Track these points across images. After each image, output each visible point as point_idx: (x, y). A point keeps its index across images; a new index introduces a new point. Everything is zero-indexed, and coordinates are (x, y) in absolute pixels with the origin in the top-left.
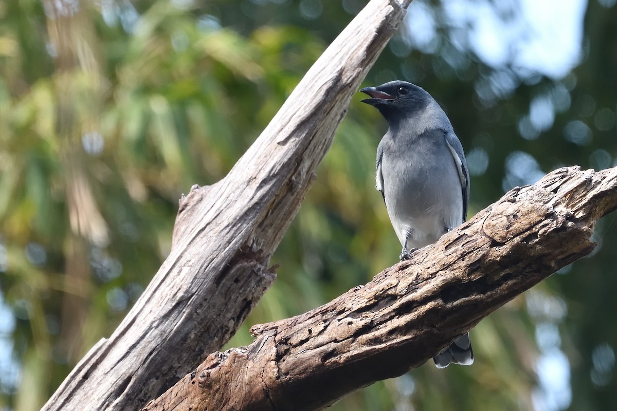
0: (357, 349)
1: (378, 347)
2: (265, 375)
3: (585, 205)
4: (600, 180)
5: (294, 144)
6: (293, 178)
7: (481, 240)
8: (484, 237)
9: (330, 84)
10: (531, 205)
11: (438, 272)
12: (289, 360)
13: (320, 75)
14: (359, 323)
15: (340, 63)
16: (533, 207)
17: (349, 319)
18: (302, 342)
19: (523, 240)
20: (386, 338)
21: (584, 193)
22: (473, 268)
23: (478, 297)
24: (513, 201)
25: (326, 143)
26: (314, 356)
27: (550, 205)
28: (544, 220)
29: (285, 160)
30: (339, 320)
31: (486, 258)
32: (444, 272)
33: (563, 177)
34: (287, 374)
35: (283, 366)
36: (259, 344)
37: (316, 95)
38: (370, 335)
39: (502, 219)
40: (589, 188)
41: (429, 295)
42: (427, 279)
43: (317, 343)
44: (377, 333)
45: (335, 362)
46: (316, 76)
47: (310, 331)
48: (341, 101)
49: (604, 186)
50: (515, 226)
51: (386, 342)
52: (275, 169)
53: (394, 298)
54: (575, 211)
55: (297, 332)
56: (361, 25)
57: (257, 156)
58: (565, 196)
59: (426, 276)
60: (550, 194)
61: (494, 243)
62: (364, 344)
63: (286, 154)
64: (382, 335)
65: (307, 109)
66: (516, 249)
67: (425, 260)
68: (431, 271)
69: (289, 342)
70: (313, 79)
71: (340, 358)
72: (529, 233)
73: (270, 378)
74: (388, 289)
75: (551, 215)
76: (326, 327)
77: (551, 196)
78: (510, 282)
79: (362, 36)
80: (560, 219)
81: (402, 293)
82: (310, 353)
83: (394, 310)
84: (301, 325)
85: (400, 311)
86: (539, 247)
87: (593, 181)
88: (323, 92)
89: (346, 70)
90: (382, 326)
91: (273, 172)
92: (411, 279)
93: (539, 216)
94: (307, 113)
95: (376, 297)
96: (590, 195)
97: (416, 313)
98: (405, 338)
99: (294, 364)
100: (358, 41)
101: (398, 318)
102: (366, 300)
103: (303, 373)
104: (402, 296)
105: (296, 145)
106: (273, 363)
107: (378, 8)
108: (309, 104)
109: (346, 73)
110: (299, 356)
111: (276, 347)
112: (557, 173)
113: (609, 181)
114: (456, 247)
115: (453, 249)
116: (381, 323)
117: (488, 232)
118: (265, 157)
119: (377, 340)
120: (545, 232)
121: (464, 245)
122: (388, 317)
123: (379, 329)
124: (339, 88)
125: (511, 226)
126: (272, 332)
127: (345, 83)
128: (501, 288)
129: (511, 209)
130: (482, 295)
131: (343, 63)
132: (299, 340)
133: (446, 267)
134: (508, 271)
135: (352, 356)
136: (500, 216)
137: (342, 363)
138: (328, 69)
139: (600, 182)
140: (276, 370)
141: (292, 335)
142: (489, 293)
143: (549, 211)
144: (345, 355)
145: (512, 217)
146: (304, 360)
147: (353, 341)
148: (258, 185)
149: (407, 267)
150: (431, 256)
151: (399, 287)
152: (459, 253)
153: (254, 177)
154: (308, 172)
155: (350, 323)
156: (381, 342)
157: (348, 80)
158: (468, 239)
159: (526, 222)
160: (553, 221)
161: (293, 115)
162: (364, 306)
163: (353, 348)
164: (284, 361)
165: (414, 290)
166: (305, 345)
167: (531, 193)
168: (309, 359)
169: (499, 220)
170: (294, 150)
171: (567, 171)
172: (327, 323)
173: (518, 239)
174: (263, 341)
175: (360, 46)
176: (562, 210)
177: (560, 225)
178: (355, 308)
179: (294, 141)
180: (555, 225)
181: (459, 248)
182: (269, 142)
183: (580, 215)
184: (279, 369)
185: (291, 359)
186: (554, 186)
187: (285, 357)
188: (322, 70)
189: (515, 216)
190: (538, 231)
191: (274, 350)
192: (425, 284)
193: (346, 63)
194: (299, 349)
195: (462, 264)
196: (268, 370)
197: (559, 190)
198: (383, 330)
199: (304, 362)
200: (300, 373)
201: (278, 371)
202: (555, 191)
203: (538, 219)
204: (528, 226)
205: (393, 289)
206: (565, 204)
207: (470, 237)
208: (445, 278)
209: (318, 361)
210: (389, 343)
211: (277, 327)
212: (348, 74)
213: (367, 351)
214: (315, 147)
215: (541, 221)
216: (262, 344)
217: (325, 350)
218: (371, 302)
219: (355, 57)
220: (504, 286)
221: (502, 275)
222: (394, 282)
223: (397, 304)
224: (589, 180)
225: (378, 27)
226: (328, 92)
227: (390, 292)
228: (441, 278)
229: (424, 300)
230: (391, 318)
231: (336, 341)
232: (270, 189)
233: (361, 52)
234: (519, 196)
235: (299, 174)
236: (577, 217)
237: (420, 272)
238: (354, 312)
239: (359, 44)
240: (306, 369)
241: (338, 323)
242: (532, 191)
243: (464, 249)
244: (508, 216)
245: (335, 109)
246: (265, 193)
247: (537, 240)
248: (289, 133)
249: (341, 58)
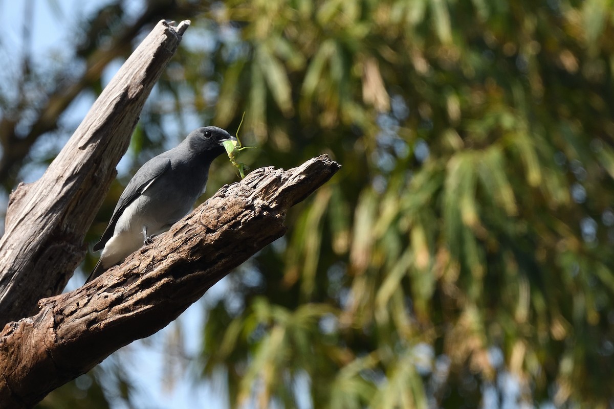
0: (112, 317)
1: (127, 315)
2: (46, 340)
3: (277, 198)
4: (287, 177)
5: (92, 148)
6: (96, 174)
7: (199, 228)
8: (201, 226)
9: (118, 99)
10: (234, 200)
11: (168, 254)
12: (64, 327)
13: (111, 92)
14: (113, 296)
15: (127, 82)
16: (236, 201)
17: (106, 294)
18: (72, 313)
19: (230, 227)
20: (133, 308)
21: (275, 188)
22: (194, 250)
23: (200, 273)
24: (223, 196)
25: (123, 145)
26: (81, 324)
27: (250, 198)
28: (245, 211)
29: (85, 161)
30: (98, 295)
31: (204, 243)
32: (172, 254)
33: (261, 175)
34: (62, 338)
35: (59, 332)
36: (42, 315)
37: (108, 109)
38: (121, 306)
39: (214, 211)
40: (279, 184)
41: (163, 272)
42: (161, 260)
43: (83, 313)
44: (126, 304)
45: (97, 328)
46: (109, 93)
47: (78, 304)
48: (131, 112)
49: (291, 182)
50: (223, 216)
51: (133, 311)
52: (77, 169)
53: (138, 276)
54: (270, 203)
55: (68, 305)
56: (143, 51)
57: (64, 159)
58: (261, 191)
59: (159, 258)
60: (251, 189)
61: (209, 231)
62: (117, 313)
63: (85, 157)
64: (130, 305)
65: (101, 119)
66: (224, 234)
67: (160, 245)
68: (163, 254)
69: (63, 313)
70: (106, 95)
71: (101, 324)
72: (234, 222)
73: (50, 342)
74: (133, 269)
75: (251, 207)
76: (89, 301)
77: (251, 191)
78: (223, 261)
79: (144, 60)
80: (257, 209)
81: (142, 272)
82: (78, 321)
83: (138, 286)
84: (72, 299)
85: (143, 286)
86: (242, 233)
87: (282, 179)
88: (113, 106)
89: (131, 87)
90: (130, 298)
91: (76, 171)
92: (149, 260)
93: (241, 208)
94: (100, 123)
95: (124, 275)
96: (280, 190)
97: (154, 287)
98: (147, 307)
99: (67, 330)
100: (140, 64)
101: (141, 292)
102: (118, 278)
103: (74, 337)
104: (143, 274)
105: (93, 149)
106: (52, 330)
107: (156, 36)
108: (102, 116)
109: (131, 89)
110: (70, 324)
111: (54, 317)
112: (256, 173)
113: (294, 178)
114: (181, 235)
115: (179, 236)
116: (129, 296)
117: (203, 222)
118: (70, 159)
119: (126, 310)
120: (246, 220)
121: (186, 232)
122: (134, 291)
123: (128, 301)
124: (125, 102)
125: (220, 216)
126: (51, 305)
127: (131, 98)
128: (217, 265)
129: (220, 202)
130: (203, 272)
131: (129, 82)
132: (70, 311)
133: (174, 250)
134: (221, 252)
135: (109, 323)
136: (212, 209)
137: (102, 329)
138: (118, 87)
139: (287, 179)
140: (54, 335)
141: (65, 307)
142: (208, 270)
143: (248, 203)
144: (103, 322)
145: (221, 209)
146: (74, 327)
147: (109, 311)
148: (64, 182)
149: (147, 250)
150: (164, 242)
151: (140, 267)
152: (183, 239)
153: (61, 176)
154: (109, 169)
155: (106, 297)
156: (130, 311)
157: (132, 95)
158: (190, 228)
159: (232, 213)
160: (251, 212)
161: (90, 126)
162: (116, 282)
163: (109, 316)
164: (60, 328)
165: (152, 270)
166: (75, 315)
167: (236, 189)
168: (78, 326)
169: (212, 212)
170: (92, 153)
171: (264, 171)
172: (90, 297)
173: (226, 226)
174: (45, 313)
175: (141, 68)
176: (259, 202)
177: (257, 214)
178: (110, 285)
179: (92, 146)
180: (253, 215)
181: (183, 235)
182: (73, 148)
183: (274, 205)
184: (56, 334)
185: (65, 326)
186: (254, 183)
187: (60, 325)
188: (113, 88)
189: (223, 209)
190: (241, 220)
191: (52, 319)
192: (160, 264)
193: (131, 82)
194: (71, 318)
195: (186, 247)
196: (48, 335)
197: (257, 186)
198: (130, 302)
199: (74, 328)
200: (72, 337)
201: (56, 337)
202: (254, 187)
203: (240, 210)
204: (233, 216)
205: (137, 269)
206: (261, 197)
207: (191, 226)
208: (173, 259)
209: (84, 327)
210: (135, 312)
211: (55, 301)
212: (133, 91)
213: (119, 319)
214: (113, 149)
215: (242, 212)
216: (44, 315)
217: (88, 319)
218: (122, 280)
219: (138, 77)
220: (220, 264)
221: (217, 255)
222: (137, 263)
223: (139, 281)
224: (279, 178)
225: (155, 52)
226: (117, 105)
227: (134, 271)
228: (171, 259)
229: (159, 277)
230: (136, 292)
231: (96, 311)
232: (74, 185)
233: (142, 73)
234: (227, 192)
235: (101, 171)
236: (271, 207)
237: (155, 255)
238: (109, 287)
239: (140, 66)
240: (76, 334)
241: (97, 297)
242: (237, 188)
243: (187, 236)
244: (218, 209)
245: (127, 118)
246: (69, 188)
247: (241, 227)
248: (88, 139)
249: (128, 78)
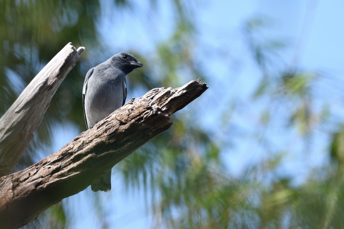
0: (52, 180)
1: (63, 178)
2: (7, 197)
3: (167, 104)
4: (174, 92)
5: (23, 113)
6: (23, 132)
7: (115, 122)
8: (116, 121)
9: (42, 85)
10: (140, 104)
11: (93, 139)
12: (19, 188)
13: (37, 82)
14: (54, 167)
15: (47, 76)
16: (141, 104)
17: (49, 166)
19: (136, 121)
20: (67, 174)
21: (167, 98)
22: (111, 136)
23: (113, 151)
24: (132, 104)
25: (39, 118)
26: (31, 185)
27: (150, 104)
28: (147, 110)
29: (19, 120)
30: (44, 167)
31: (118, 131)
32: (96, 139)
33: (156, 92)
34: (17, 195)
35: (16, 192)
36: (4, 183)
37: (35, 90)
38: (59, 173)
39: (126, 111)
40: (169, 96)
41: (89, 150)
42: (88, 143)
43: (33, 179)
44: (62, 172)
45: (42, 187)
46: (35, 82)
47: (30, 174)
48: (47, 96)
49: (176, 95)
50: (132, 114)
51: (67, 176)
52: (14, 124)
53: (71, 154)
54: (162, 107)
55: (23, 175)
56: (57, 59)
57: (5, 119)
58: (157, 100)
59: (87, 142)
60: (150, 100)
61: (122, 123)
62: (56, 178)
63: (19, 117)
64: (65, 172)
65: (30, 96)
66: (132, 125)
67: (87, 135)
68: (90, 139)
69: (19, 180)
70: (33, 84)
71: (44, 185)
72: (139, 117)
73: (9, 198)
74: (69, 150)
75: (150, 108)
76: (37, 171)
78: (129, 144)
79: (58, 63)
80: (155, 110)
82: (29, 184)
83: (72, 160)
84: (25, 172)
85: (74, 161)
86: (143, 125)
87: (171, 92)
88: (38, 89)
89: (49, 79)
91: (13, 126)
92: (80, 144)
93: (144, 108)
94: (30, 98)
95: (62, 154)
96: (169, 99)
97: (82, 160)
98: (76, 173)
99: (21, 190)
100: (56, 66)
101: (73, 164)
102: (58, 157)
103: (26, 194)
104: (75, 152)
106: (11, 191)
107: (66, 51)
108: (31, 94)
109: (50, 80)
110: (24, 186)
111: (13, 183)
112: (153, 91)
113: (179, 92)
114: (103, 127)
115: (101, 128)
116: (65, 167)
117: (119, 118)
118: (9, 119)
119: (62, 175)
120: (147, 116)
121: (106, 125)
122: (68, 164)
123: (64, 170)
124: (46, 87)
125: (130, 114)
126: (11, 177)
127: (49, 85)
128: (124, 147)
129: (130, 107)
130: (115, 151)
131: (48, 76)
132: (24, 179)
133: (97, 137)
134: (128, 137)
135: (50, 184)
136: (125, 110)
137: (45, 188)
138: (41, 78)
140: (12, 194)
141: (21, 177)
142: (118, 149)
143: (149, 106)
144: (46, 184)
145: (130, 110)
146: (26, 187)
147: (51, 177)
148: (5, 132)
149: (78, 139)
150: (90, 133)
151: (74, 148)
152: (104, 129)
153: (3, 128)
154: (30, 131)
155: (50, 168)
156: (65, 176)
157: (50, 83)
158: (109, 123)
159: (138, 112)
160: (151, 111)
161: (24, 99)
162: (56, 159)
163: (50, 180)
164: (16, 189)
165: (82, 149)
166: (27, 181)
167: (140, 100)
168: (29, 187)
169: (124, 112)
170: (23, 116)
171: (158, 90)
172: (38, 169)
173: (133, 120)
174: (6, 182)
175: (56, 68)
176: (155, 107)
177: (154, 113)
178: (52, 161)
179: (23, 111)
180: (152, 113)
181: (104, 127)
182: (11, 112)
183: (164, 109)
184: (14, 193)
185: (20, 188)
186: (152, 97)
188: (38, 79)
189: (132, 110)
190: (143, 116)
191: (12, 184)
192: (87, 145)
193: (50, 76)
194: (24, 183)
195: (106, 134)
196: (8, 194)
197: (154, 98)
198: (66, 170)
199: (26, 188)
200: (24, 194)
201: (13, 195)
203: (144, 110)
204: (138, 114)
205: (71, 150)
206: (157, 104)
207: (110, 121)
208: (97, 142)
209: (33, 187)
210: (68, 176)
211: (13, 175)
212: (51, 81)
213: (57, 181)
214: (33, 119)
215: (145, 111)
216: (6, 183)
217: (37, 182)
218: (60, 157)
219: (54, 73)
220: (126, 146)
221: (125, 140)
222: (72, 146)
223: (72, 157)
224: (169, 92)
225: (66, 59)
226: (41, 88)
227: (69, 151)
228: (95, 142)
229: (86, 154)
230: (70, 164)
231: (42, 177)
232: (11, 134)
233: (57, 71)
234: (134, 102)
235: (25, 131)
237: (84, 140)
238: (51, 163)
239: (56, 67)
240: (27, 192)
241: (43, 169)
243: (107, 127)
244: (129, 110)
246: (8, 135)
247: (143, 121)
248: (21, 107)
249: (48, 74)
